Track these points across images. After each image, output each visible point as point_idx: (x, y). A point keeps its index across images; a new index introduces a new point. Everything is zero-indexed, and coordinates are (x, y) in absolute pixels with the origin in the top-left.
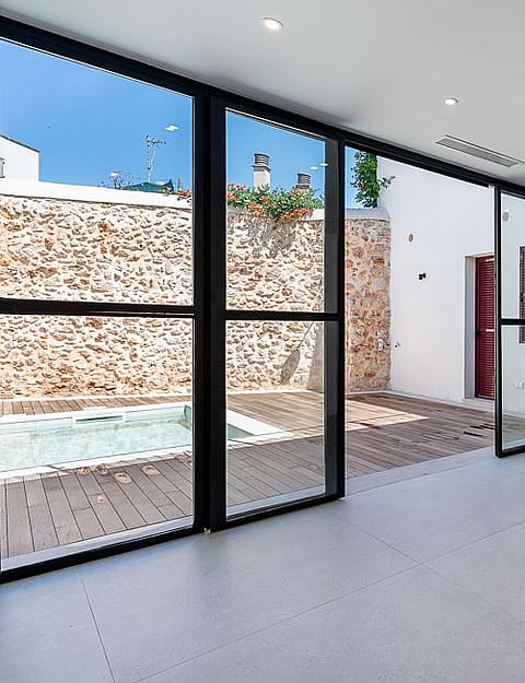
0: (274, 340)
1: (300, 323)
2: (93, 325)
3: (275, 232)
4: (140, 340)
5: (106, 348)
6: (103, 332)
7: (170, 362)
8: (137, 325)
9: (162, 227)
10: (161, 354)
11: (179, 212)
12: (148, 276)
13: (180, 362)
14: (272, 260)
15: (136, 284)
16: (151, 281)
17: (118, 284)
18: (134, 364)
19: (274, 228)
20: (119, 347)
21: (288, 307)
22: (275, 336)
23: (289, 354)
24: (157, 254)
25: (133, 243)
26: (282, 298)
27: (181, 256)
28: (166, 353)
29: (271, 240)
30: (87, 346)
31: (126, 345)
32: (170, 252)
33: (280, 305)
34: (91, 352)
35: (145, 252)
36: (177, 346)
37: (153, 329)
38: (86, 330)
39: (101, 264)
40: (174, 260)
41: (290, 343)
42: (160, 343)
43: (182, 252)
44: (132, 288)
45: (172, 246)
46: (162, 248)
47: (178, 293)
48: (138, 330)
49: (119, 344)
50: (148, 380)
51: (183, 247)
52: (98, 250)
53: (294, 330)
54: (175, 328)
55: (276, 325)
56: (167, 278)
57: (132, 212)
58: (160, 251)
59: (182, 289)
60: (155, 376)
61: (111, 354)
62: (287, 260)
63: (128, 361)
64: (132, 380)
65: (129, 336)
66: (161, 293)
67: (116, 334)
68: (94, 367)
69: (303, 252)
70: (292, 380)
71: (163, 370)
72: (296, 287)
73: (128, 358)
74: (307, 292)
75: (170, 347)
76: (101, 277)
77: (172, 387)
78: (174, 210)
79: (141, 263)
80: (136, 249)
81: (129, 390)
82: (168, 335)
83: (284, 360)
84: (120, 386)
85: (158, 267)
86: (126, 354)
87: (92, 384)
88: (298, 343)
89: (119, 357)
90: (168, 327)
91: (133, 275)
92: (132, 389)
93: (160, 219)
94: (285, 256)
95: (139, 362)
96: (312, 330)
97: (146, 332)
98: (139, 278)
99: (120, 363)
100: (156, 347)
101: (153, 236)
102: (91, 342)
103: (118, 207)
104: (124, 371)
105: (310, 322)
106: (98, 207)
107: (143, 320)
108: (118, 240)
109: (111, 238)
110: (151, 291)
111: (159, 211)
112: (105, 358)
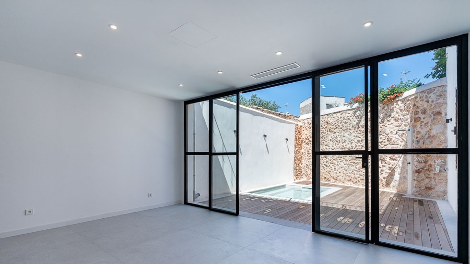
0: (383, 164)
1: (396, 155)
2: (325, 157)
3: (384, 110)
4: (336, 163)
5: (328, 165)
6: (327, 160)
7: (345, 172)
8: (336, 157)
9: (342, 119)
10: (342, 169)
11: (347, 111)
12: (339, 139)
13: (348, 172)
14: (382, 124)
15: (335, 142)
16: (339, 140)
17: (331, 143)
18: (335, 172)
19: (383, 108)
20: (331, 165)
21: (390, 147)
22: (384, 162)
23: (390, 171)
24: (341, 130)
25: (334, 127)
26: (387, 143)
27: (348, 129)
28: (343, 168)
29: (381, 115)
30: (324, 164)
31: (333, 165)
32: (344, 128)
33: (386, 147)
34: (325, 167)
35: (337, 130)
36: (347, 166)
37: (340, 159)
38: (324, 159)
39: (327, 136)
40: (345, 131)
41: (390, 166)
42: (342, 164)
43: (348, 127)
44: (334, 143)
45: (345, 125)
46: (342, 127)
47: (347, 144)
48: (336, 159)
49: (331, 164)
50: (339, 178)
51: (348, 125)
52: (326, 131)
53: (393, 159)
54: (346, 158)
55: (384, 157)
56: (344, 138)
57: (334, 115)
58: (341, 128)
59: (349, 142)
60: (341, 177)
61: (329, 168)
62: (389, 123)
63: (334, 170)
64: (335, 177)
65: (334, 161)
66: (342, 145)
67: (331, 161)
68: (325, 172)
69: (398, 117)
70: (391, 185)
71: (343, 175)
72: (394, 137)
73: (333, 169)
74: (400, 138)
75: (345, 166)
76: (327, 140)
77: (345, 182)
78: (345, 111)
79: (337, 134)
80: (335, 129)
81: (334, 181)
82: (344, 162)
83: (387, 175)
84: (332, 179)
85: (341, 134)
86: (333, 168)
87: (325, 178)
88: (395, 166)
89: (331, 169)
90: (344, 158)
91: (335, 139)
92: (335, 181)
93: (341, 116)
94: (388, 121)
95: (336, 171)
96: (402, 159)
97: (338, 160)
98: (336, 139)
99: (332, 171)
100: (341, 166)
101: (339, 123)
102: (325, 163)
103: (331, 115)
104: (333, 174)
105: (401, 155)
106: (326, 116)
107: (337, 156)
108: (331, 127)
109: (329, 126)
110: (340, 144)
111: (341, 113)
112: (328, 169)
